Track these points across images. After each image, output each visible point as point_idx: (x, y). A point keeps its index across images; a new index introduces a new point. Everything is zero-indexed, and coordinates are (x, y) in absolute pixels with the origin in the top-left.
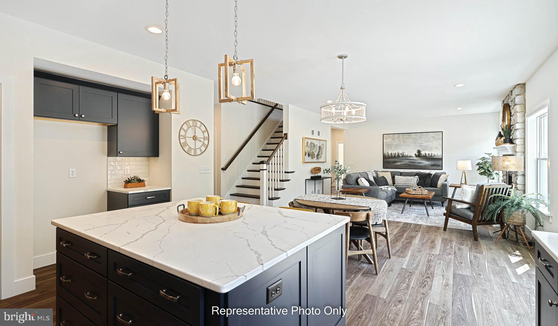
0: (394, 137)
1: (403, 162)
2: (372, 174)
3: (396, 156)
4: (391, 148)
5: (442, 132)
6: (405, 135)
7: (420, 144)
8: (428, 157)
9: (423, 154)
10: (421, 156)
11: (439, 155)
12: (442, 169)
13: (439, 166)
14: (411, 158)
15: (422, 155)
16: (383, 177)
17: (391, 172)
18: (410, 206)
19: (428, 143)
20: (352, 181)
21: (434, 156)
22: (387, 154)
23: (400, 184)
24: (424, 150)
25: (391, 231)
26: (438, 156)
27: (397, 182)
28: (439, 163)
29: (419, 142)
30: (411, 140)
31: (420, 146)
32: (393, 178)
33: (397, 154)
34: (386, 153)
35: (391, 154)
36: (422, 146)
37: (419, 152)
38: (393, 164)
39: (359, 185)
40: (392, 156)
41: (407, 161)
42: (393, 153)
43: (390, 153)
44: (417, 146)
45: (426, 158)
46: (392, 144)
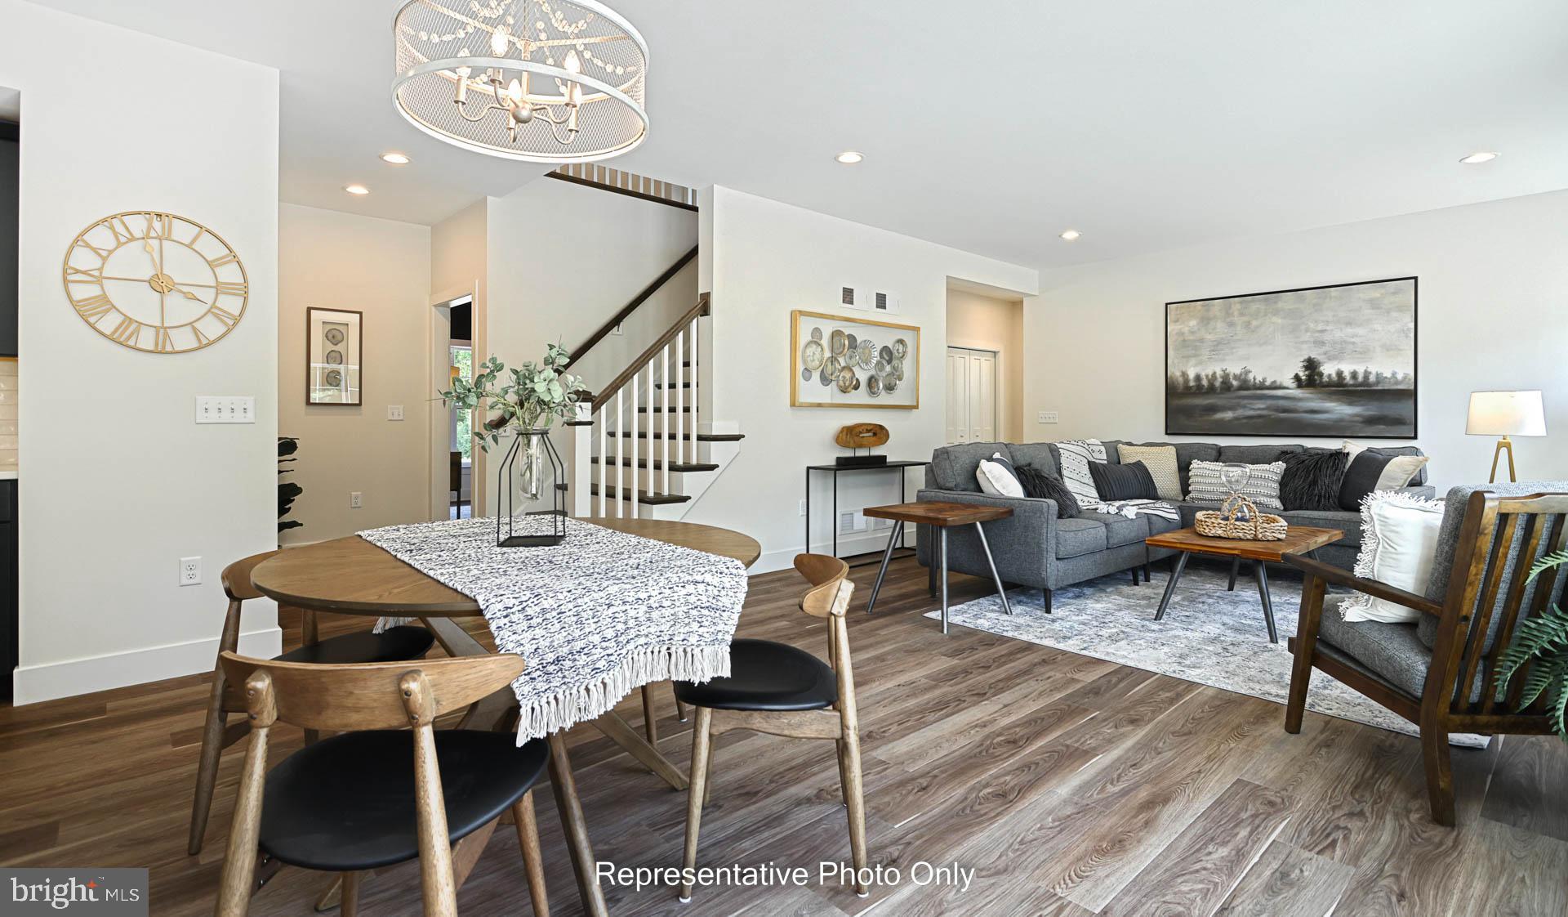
0: (1208, 310)
1: (1244, 407)
2: (1085, 452)
3: (1218, 384)
4: (1195, 356)
5: (1416, 278)
6: (1253, 301)
7: (1317, 334)
8: (1350, 388)
9: (1330, 375)
10: (1321, 382)
11: (1400, 377)
12: (1415, 437)
13: (1399, 421)
14: (1280, 393)
15: (1325, 379)
16: (1139, 465)
17: (1178, 447)
18: (1231, 588)
19: (1349, 330)
20: (954, 474)
21: (1378, 382)
22: (1181, 380)
23: (1208, 496)
24: (1330, 359)
25: (1005, 706)
26: (1397, 382)
27: (1198, 487)
28: (1402, 409)
29: (1312, 325)
30: (1280, 321)
31: (1315, 342)
32: (1184, 468)
33: (1220, 380)
34: (1178, 374)
35: (1198, 378)
36: (1323, 343)
37: (1311, 365)
38: (1206, 418)
39: (982, 491)
40: (1199, 387)
41: (1260, 405)
42: (1203, 375)
43: (1191, 375)
44: (1303, 342)
45: (1341, 389)
46: (1202, 340)
